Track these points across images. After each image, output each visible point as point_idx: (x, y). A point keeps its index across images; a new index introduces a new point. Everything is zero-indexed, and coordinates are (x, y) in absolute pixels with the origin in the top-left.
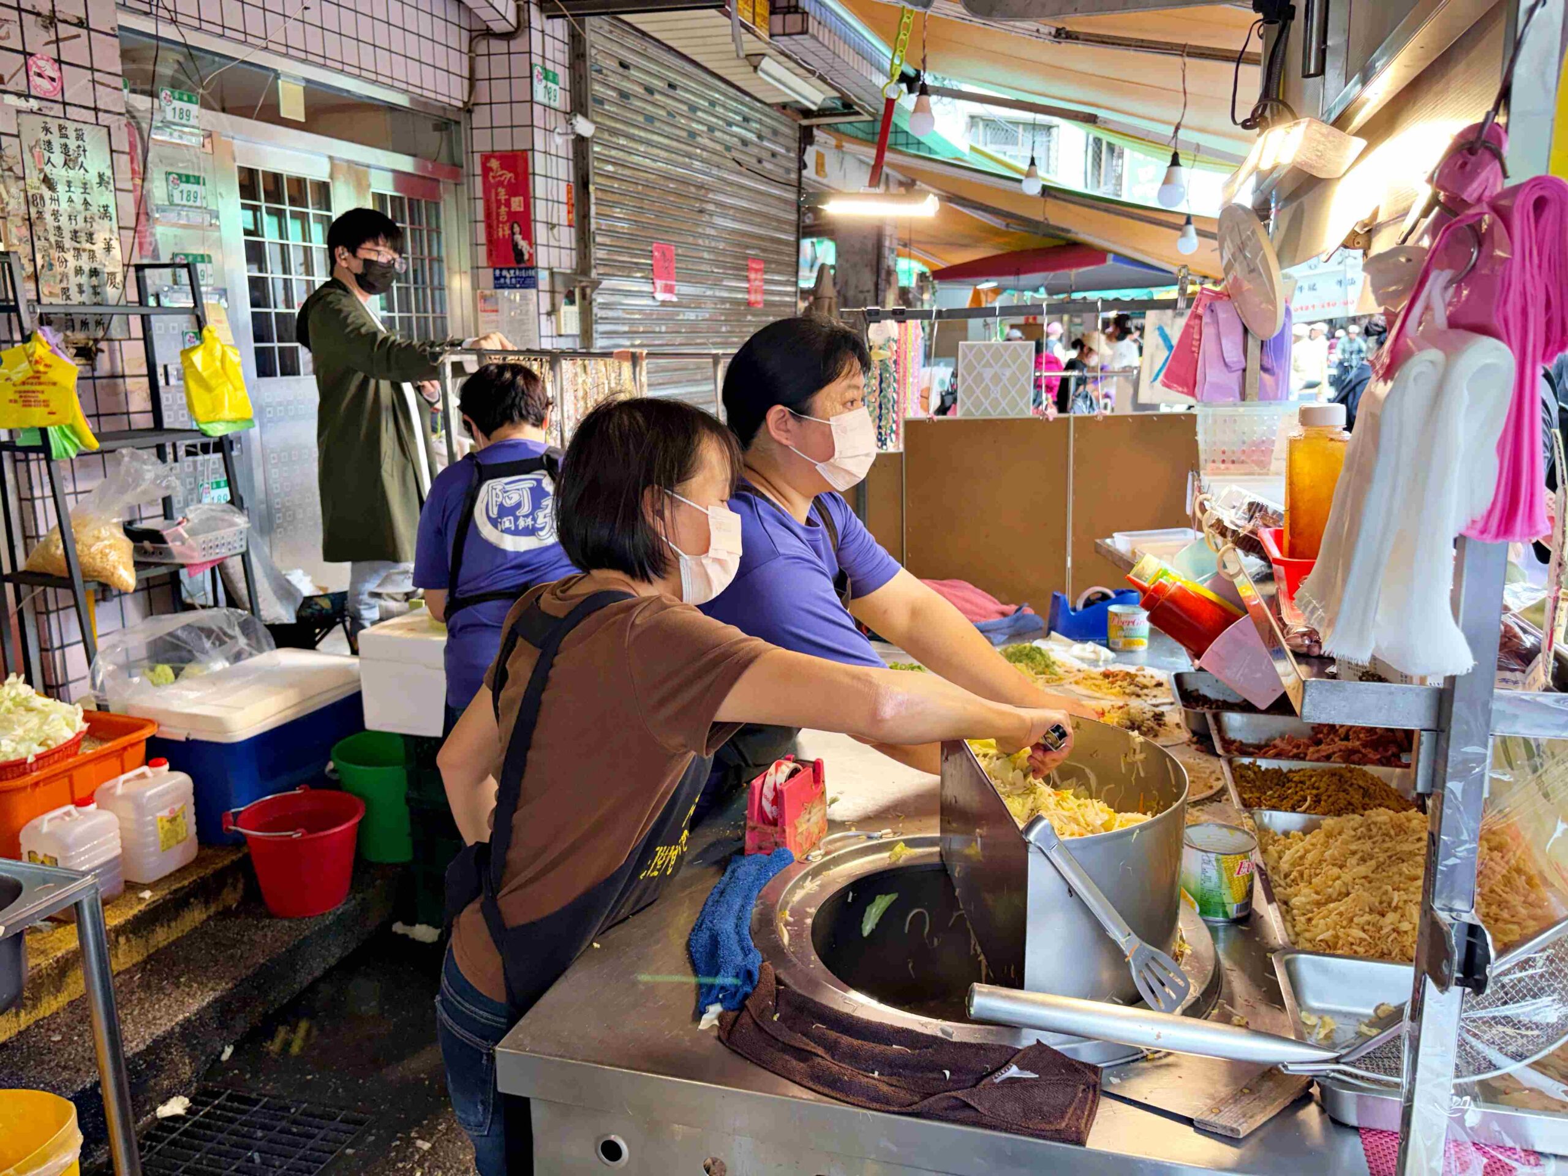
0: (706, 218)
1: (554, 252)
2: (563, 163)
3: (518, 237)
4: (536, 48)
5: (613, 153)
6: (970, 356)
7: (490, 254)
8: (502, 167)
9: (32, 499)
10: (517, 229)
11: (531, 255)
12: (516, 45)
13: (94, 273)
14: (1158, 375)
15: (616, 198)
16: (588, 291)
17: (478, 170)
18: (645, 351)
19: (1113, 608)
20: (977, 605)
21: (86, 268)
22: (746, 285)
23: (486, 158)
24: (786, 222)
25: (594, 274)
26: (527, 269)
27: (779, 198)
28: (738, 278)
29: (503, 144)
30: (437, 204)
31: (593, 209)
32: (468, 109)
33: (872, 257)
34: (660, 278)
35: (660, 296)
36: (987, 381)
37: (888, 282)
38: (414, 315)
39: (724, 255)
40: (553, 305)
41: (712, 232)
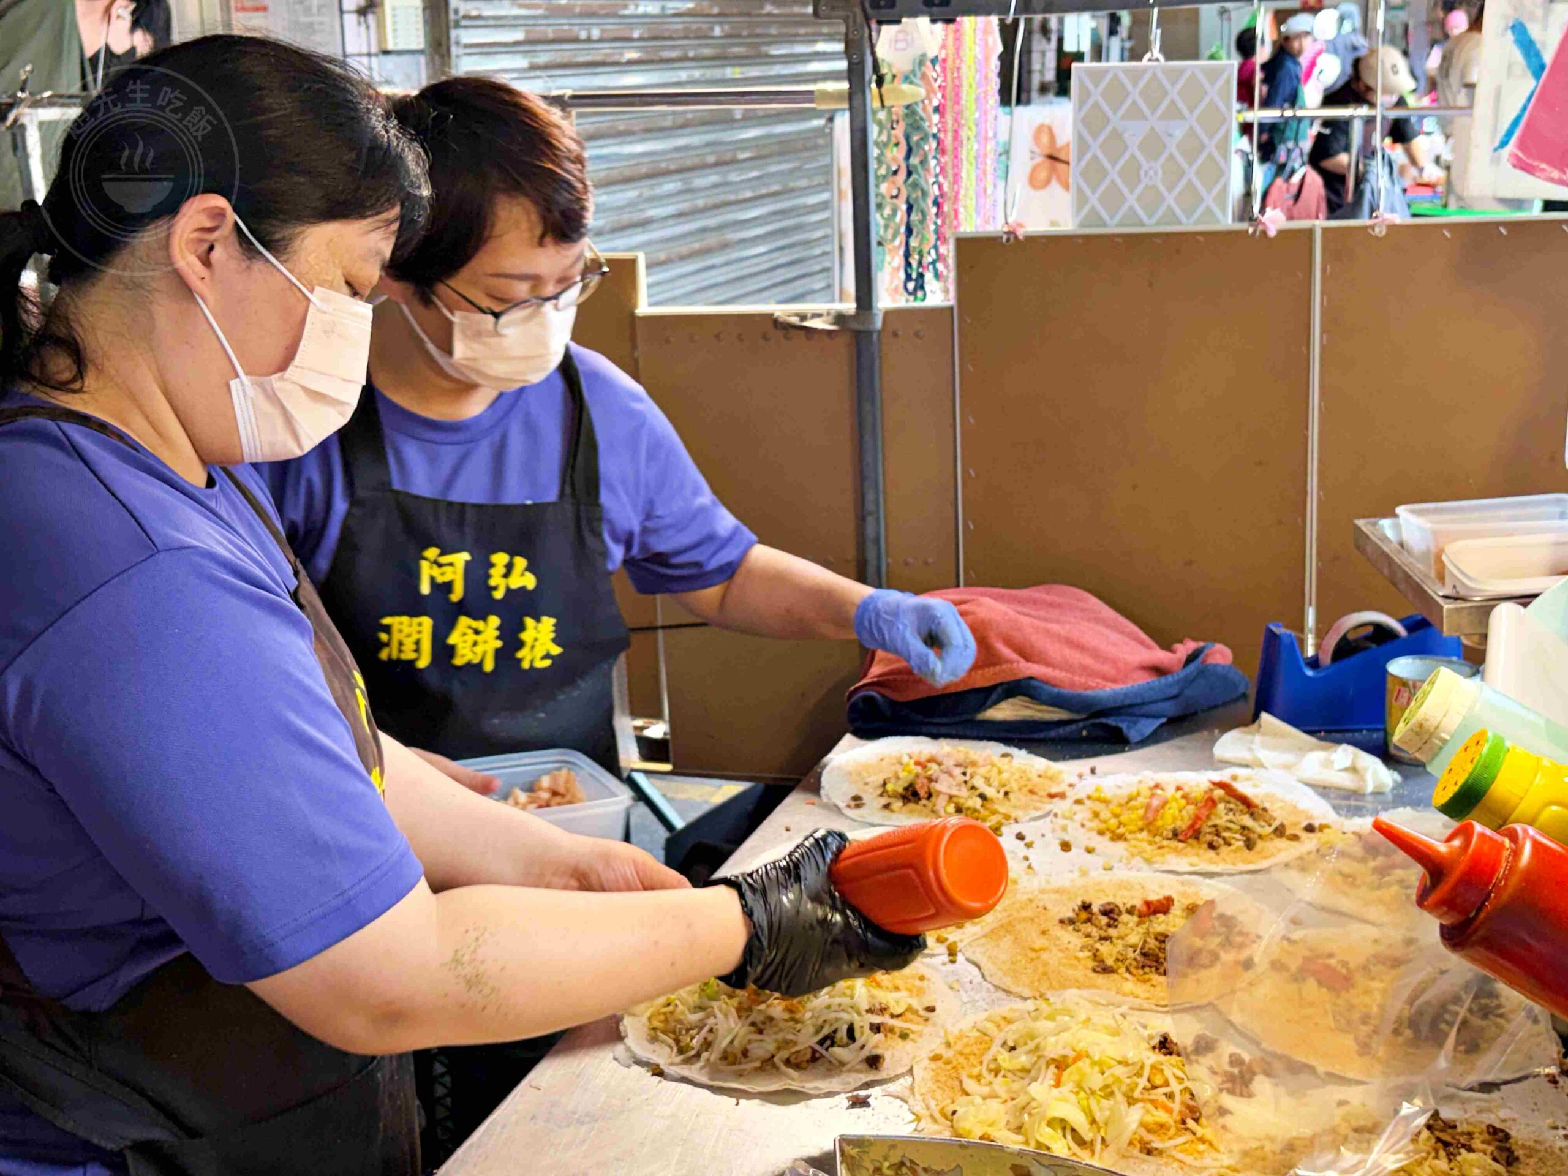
6: (1097, 96)
14: (1509, 134)
19: (1400, 667)
20: (1096, 654)
36: (1134, 149)
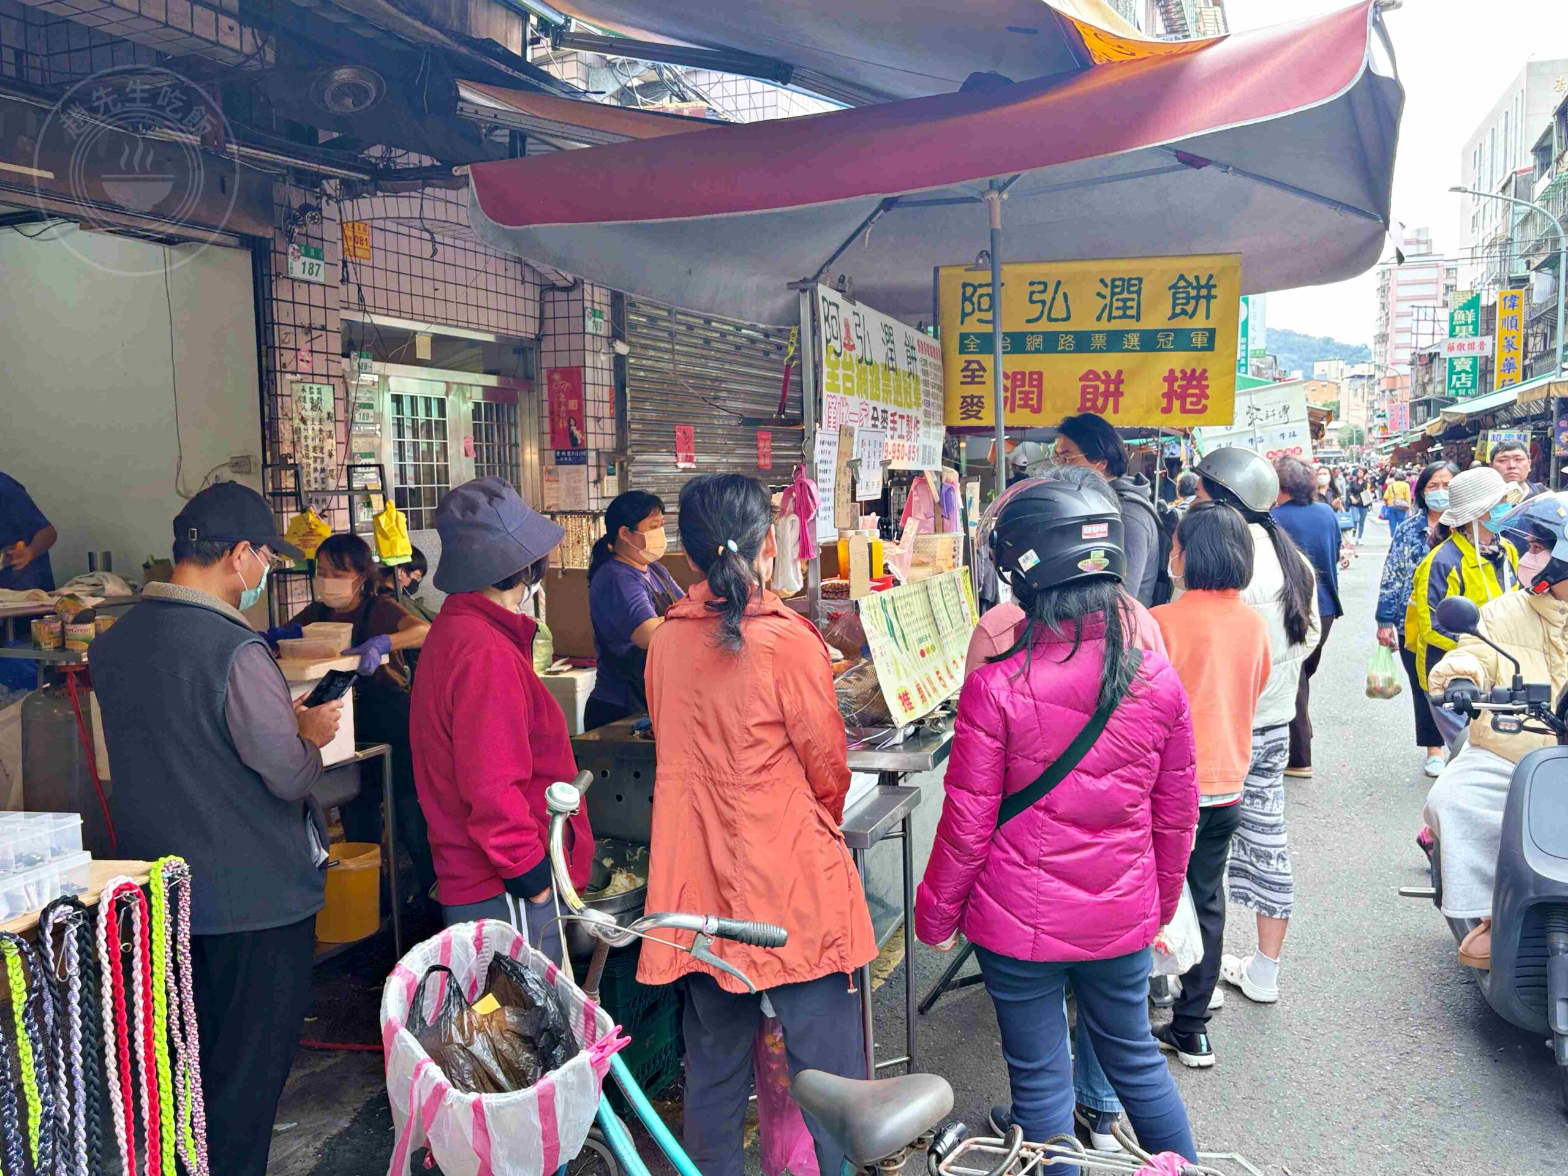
0: (720, 403)
1: (600, 437)
2: (606, 373)
3: (574, 428)
4: (587, 297)
5: (644, 362)
7: (553, 440)
8: (563, 378)
9: (287, 604)
10: (572, 422)
11: (583, 441)
12: (573, 295)
13: (323, 470)
15: (647, 395)
16: (625, 464)
17: (545, 381)
21: (319, 468)
22: (756, 452)
23: (551, 372)
25: (629, 452)
26: (580, 450)
28: (750, 446)
29: (563, 363)
30: (515, 407)
31: (629, 404)
32: (539, 339)
34: (680, 451)
35: (682, 465)
39: (735, 430)
40: (599, 475)
41: (725, 413)
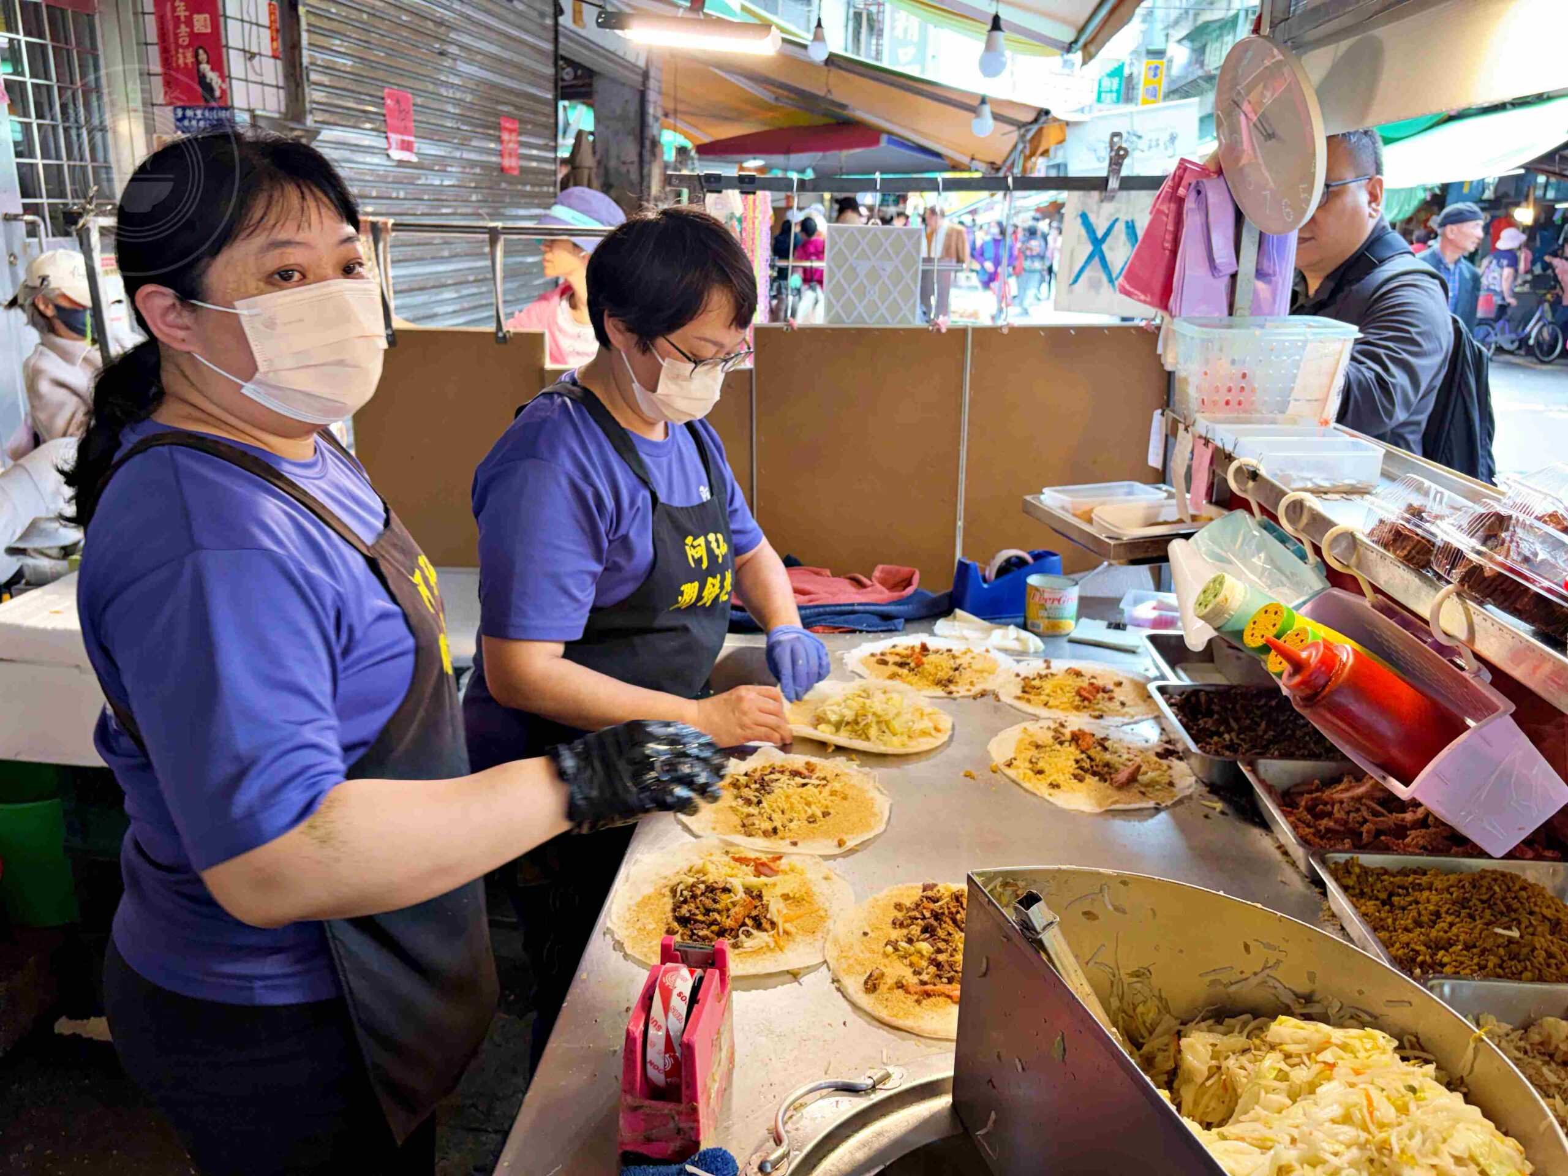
0: (448, 63)
1: (255, 89)
3: (205, 68)
7: (168, 88)
10: (203, 56)
11: (223, 92)
15: (334, 25)
18: (391, 221)
19: (1033, 580)
22: (499, 147)
24: (542, 76)
25: (309, 121)
26: (220, 109)
27: (533, 47)
28: (488, 138)
30: (90, 17)
31: (305, 37)
33: (635, 123)
34: (396, 131)
35: (397, 154)
36: (862, 277)
37: (654, 154)
38: (65, 162)
39: (470, 109)
41: (456, 80)
